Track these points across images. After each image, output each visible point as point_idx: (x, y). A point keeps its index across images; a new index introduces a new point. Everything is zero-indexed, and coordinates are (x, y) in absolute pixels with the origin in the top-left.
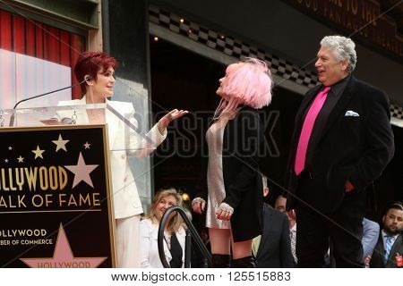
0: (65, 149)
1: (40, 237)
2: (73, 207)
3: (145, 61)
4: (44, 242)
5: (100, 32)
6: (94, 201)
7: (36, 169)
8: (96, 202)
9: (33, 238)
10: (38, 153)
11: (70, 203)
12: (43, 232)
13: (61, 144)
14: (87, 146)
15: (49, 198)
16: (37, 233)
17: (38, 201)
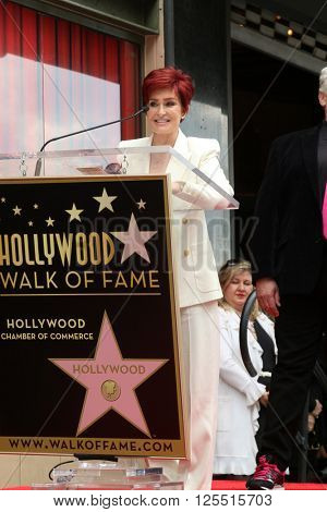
0: (111, 209)
1: (77, 330)
2: (121, 289)
3: (224, 78)
4: (81, 336)
5: (161, 39)
6: (151, 281)
7: (71, 235)
8: (153, 283)
9: (67, 330)
10: (75, 213)
11: (117, 284)
12: (81, 323)
13: (105, 201)
14: (141, 204)
15: (89, 276)
16: (72, 323)
17: (73, 279)
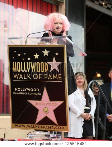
0: (48, 55)
1: (36, 92)
2: (50, 80)
3: (84, 17)
4: (38, 94)
5: (65, 4)
6: (59, 77)
7: (35, 63)
8: (60, 78)
9: (33, 92)
10: (36, 56)
11: (49, 78)
12: (38, 90)
13: (46, 53)
14: (57, 54)
15: (41, 76)
16: (35, 90)
